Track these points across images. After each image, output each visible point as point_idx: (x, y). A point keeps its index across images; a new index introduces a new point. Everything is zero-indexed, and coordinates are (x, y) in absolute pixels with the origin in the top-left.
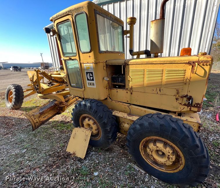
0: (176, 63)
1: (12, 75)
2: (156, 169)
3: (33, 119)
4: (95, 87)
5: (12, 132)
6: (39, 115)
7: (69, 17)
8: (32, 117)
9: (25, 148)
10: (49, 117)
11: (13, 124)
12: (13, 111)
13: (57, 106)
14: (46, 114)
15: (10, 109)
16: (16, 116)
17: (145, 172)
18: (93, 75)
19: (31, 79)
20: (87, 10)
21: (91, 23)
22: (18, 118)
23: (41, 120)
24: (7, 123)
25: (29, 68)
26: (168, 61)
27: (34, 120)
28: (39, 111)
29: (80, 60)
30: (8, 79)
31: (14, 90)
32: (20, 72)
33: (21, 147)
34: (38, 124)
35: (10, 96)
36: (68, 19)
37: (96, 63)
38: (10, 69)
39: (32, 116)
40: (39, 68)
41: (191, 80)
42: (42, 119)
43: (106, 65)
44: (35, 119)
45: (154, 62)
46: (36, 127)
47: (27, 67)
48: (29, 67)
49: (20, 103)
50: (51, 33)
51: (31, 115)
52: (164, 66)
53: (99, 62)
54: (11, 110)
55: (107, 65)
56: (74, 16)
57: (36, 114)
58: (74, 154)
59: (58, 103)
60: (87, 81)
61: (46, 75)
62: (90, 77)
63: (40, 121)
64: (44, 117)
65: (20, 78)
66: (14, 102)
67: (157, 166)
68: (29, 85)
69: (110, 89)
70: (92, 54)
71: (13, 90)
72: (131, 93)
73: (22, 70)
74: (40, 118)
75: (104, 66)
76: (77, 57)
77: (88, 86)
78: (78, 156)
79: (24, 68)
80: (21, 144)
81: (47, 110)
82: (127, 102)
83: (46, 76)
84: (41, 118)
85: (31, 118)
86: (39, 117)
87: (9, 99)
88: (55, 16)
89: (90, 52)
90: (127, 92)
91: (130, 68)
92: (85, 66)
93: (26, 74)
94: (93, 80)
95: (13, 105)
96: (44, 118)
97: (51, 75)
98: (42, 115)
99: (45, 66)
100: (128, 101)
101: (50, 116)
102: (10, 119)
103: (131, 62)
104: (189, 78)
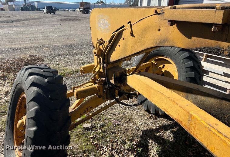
1: (45, 19)
25: (64, 10)
30: (38, 25)
32: (54, 15)
38: (44, 10)
40: (77, 10)
47: (62, 8)
48: (64, 8)
65: (54, 25)
73: (57, 12)
79: (59, 10)
93: (60, 19)
99: (85, 7)
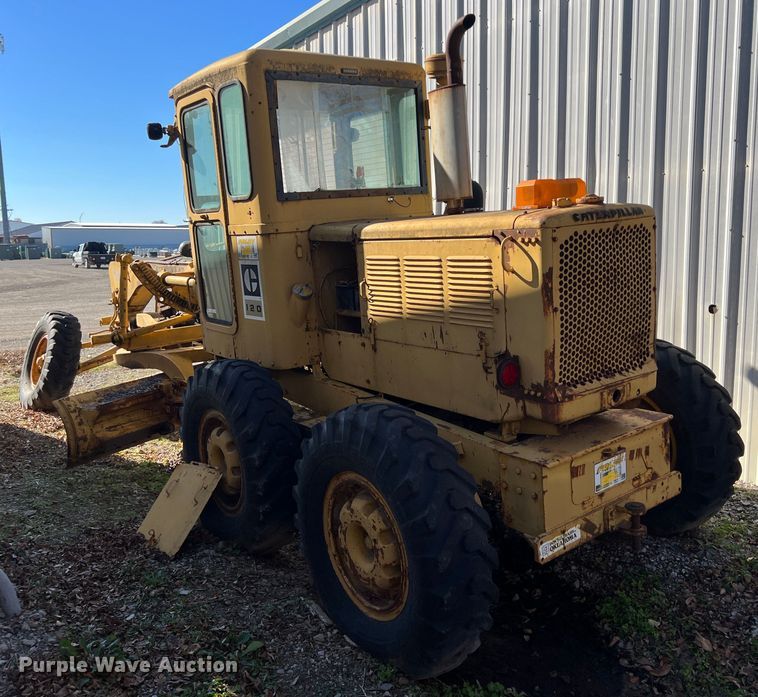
0: (466, 235)
2: (361, 612)
3: (76, 422)
4: (263, 319)
5: (13, 470)
6: (97, 413)
7: (206, 94)
8: (73, 415)
9: (34, 508)
10: (129, 432)
11: (24, 450)
12: (37, 414)
13: (163, 400)
14: (119, 420)
15: (29, 408)
16: (38, 430)
17: (330, 622)
18: (257, 276)
19: (117, 296)
20: (245, 77)
21: (252, 112)
22: (41, 437)
23: (98, 435)
24: (9, 444)
26: (449, 229)
27: (77, 427)
28: (100, 401)
29: (227, 224)
31: (53, 332)
33: (24, 504)
34: (86, 444)
35: (39, 359)
36: (205, 99)
37: (265, 235)
38: (75, 254)
39: (75, 411)
41: (507, 295)
42: (103, 432)
43: (310, 240)
44: (80, 424)
45: (418, 231)
46: (78, 453)
49: (61, 386)
50: (166, 138)
51: (72, 408)
52: (441, 245)
53: (277, 232)
54: (31, 412)
55: (314, 242)
56: (217, 90)
57: (86, 409)
58: (153, 540)
59: (168, 386)
60: (245, 298)
61: (145, 276)
62: (252, 281)
63: (94, 437)
64: (111, 427)
66: (45, 381)
67: (363, 600)
68: (104, 322)
69: (322, 330)
70: (254, 204)
71: (50, 334)
72: (374, 348)
74: (97, 428)
75: (298, 246)
76: (220, 216)
77: (246, 317)
78: (162, 550)
80: (29, 497)
81: (123, 404)
82: (367, 386)
83: (147, 279)
84: (100, 429)
85: (70, 417)
86: (95, 422)
87: (32, 369)
88: (178, 86)
89: (250, 199)
90: (363, 345)
91: (365, 254)
92: (239, 242)
94: (257, 293)
95: (39, 393)
96: (109, 429)
97: (164, 276)
98: (104, 418)
100: (368, 382)
101: (132, 428)
102: (20, 433)
103: (366, 233)
104: (502, 289)
